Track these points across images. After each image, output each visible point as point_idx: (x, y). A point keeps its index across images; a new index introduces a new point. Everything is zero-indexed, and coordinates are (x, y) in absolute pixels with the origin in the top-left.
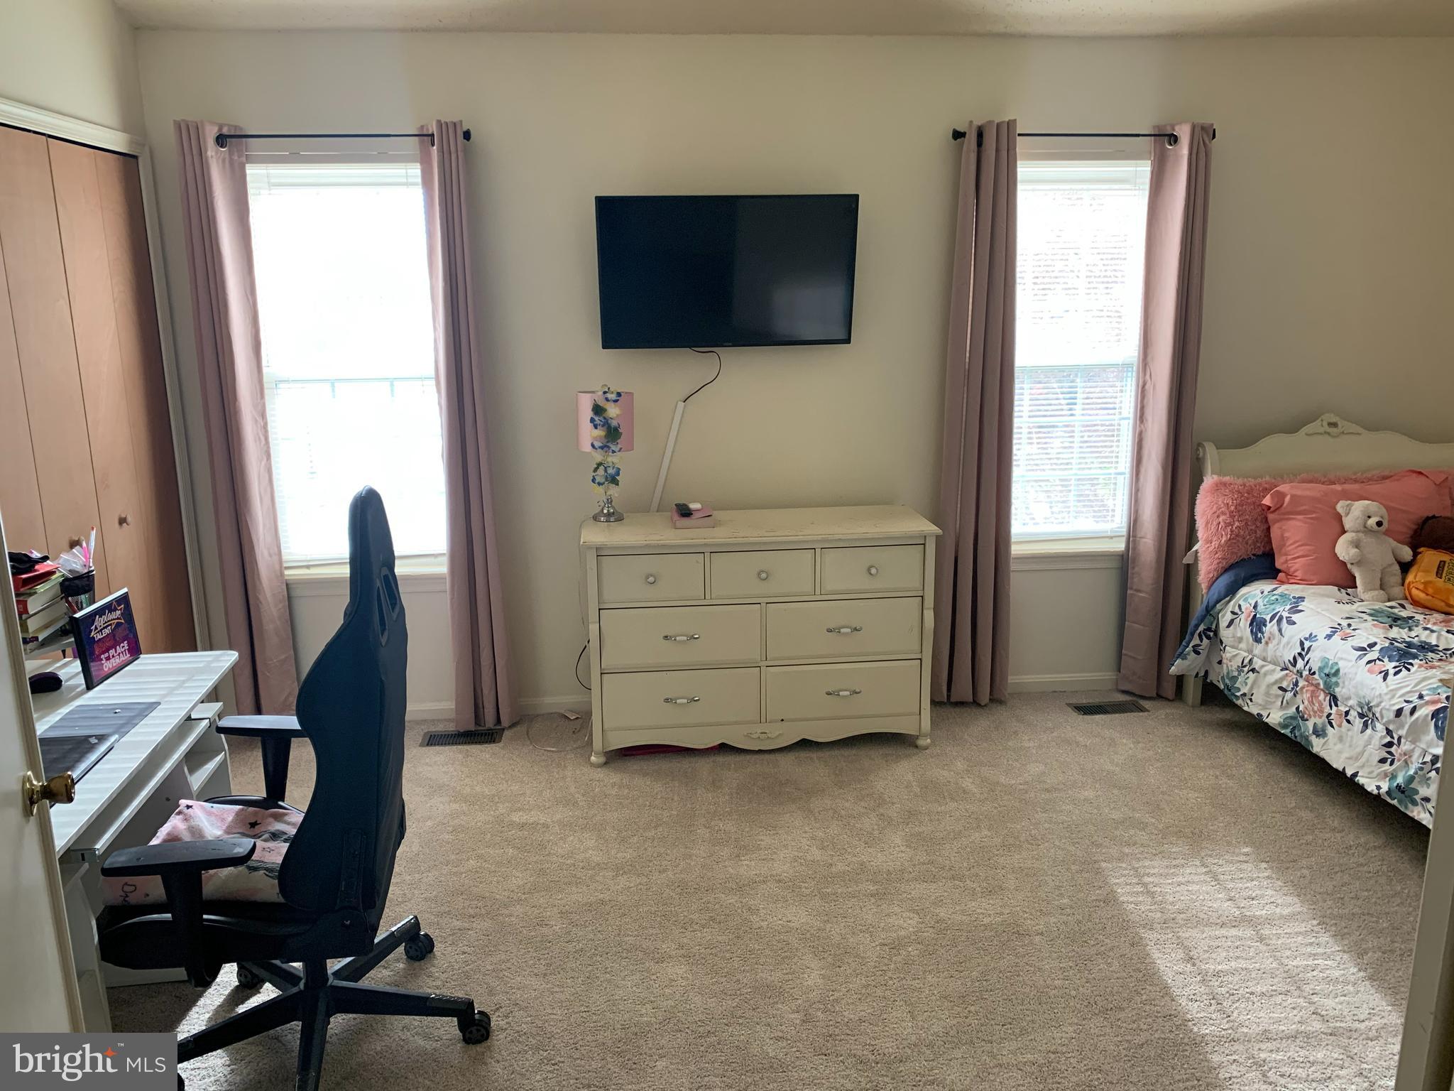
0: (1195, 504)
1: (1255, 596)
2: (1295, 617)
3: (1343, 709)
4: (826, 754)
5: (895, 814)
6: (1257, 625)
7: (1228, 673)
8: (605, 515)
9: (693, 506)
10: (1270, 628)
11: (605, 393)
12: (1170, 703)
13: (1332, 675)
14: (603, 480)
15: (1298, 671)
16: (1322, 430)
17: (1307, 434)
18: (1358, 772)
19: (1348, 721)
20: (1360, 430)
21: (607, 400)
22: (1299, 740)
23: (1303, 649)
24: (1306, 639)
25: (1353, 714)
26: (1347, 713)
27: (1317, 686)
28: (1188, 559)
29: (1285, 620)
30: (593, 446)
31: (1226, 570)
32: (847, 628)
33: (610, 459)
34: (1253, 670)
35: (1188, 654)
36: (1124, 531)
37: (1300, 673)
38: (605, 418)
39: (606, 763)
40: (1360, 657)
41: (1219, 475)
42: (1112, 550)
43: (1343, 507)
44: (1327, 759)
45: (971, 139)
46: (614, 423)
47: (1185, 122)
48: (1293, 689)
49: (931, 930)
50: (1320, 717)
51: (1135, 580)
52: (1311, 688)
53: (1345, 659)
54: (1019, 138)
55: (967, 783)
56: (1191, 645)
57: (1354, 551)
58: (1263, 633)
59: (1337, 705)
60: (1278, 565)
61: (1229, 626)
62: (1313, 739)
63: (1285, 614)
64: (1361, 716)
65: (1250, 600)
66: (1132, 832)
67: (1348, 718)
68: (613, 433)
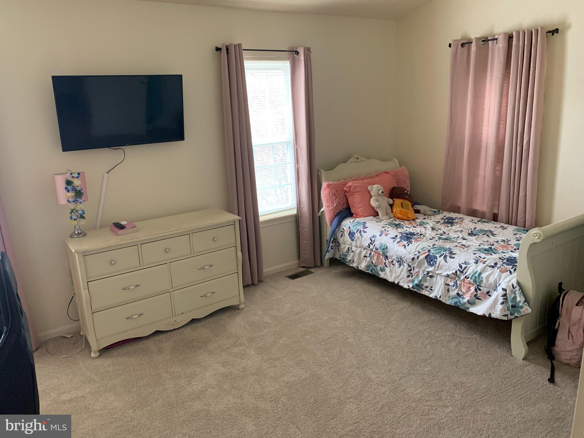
0: (320, 194)
1: (348, 224)
2: (366, 230)
3: (390, 260)
4: (203, 323)
5: (246, 342)
6: (351, 235)
7: (343, 254)
8: (76, 235)
9: (123, 223)
10: (357, 235)
11: (71, 174)
12: (319, 268)
13: (385, 249)
14: (76, 218)
15: (371, 249)
16: (354, 161)
17: (350, 163)
18: (399, 282)
19: (393, 264)
20: (365, 159)
21: (73, 177)
22: (374, 274)
23: (372, 241)
24: (372, 237)
25: (395, 261)
26: (392, 262)
27: (379, 254)
28: (319, 214)
29: (362, 231)
30: (69, 201)
31: (336, 216)
32: (207, 266)
33: (79, 206)
34: (352, 251)
35: (330, 250)
36: (296, 206)
37: (372, 250)
38: (73, 187)
39: (100, 355)
40: (394, 241)
41: (328, 182)
42: (292, 214)
43: (370, 188)
44: (387, 279)
45: (224, 51)
46: (79, 189)
47: (301, 47)
48: (369, 256)
49: (286, 388)
50: (382, 264)
51: (302, 224)
52: (377, 255)
53: (389, 243)
54: (243, 51)
55: (266, 319)
56: (330, 247)
57: (377, 203)
58: (354, 237)
59: (388, 259)
60: (352, 212)
61: (341, 237)
62: (380, 272)
63: (362, 229)
64: (398, 262)
65: (346, 226)
66: (334, 323)
67: (393, 263)
68: (79, 194)
